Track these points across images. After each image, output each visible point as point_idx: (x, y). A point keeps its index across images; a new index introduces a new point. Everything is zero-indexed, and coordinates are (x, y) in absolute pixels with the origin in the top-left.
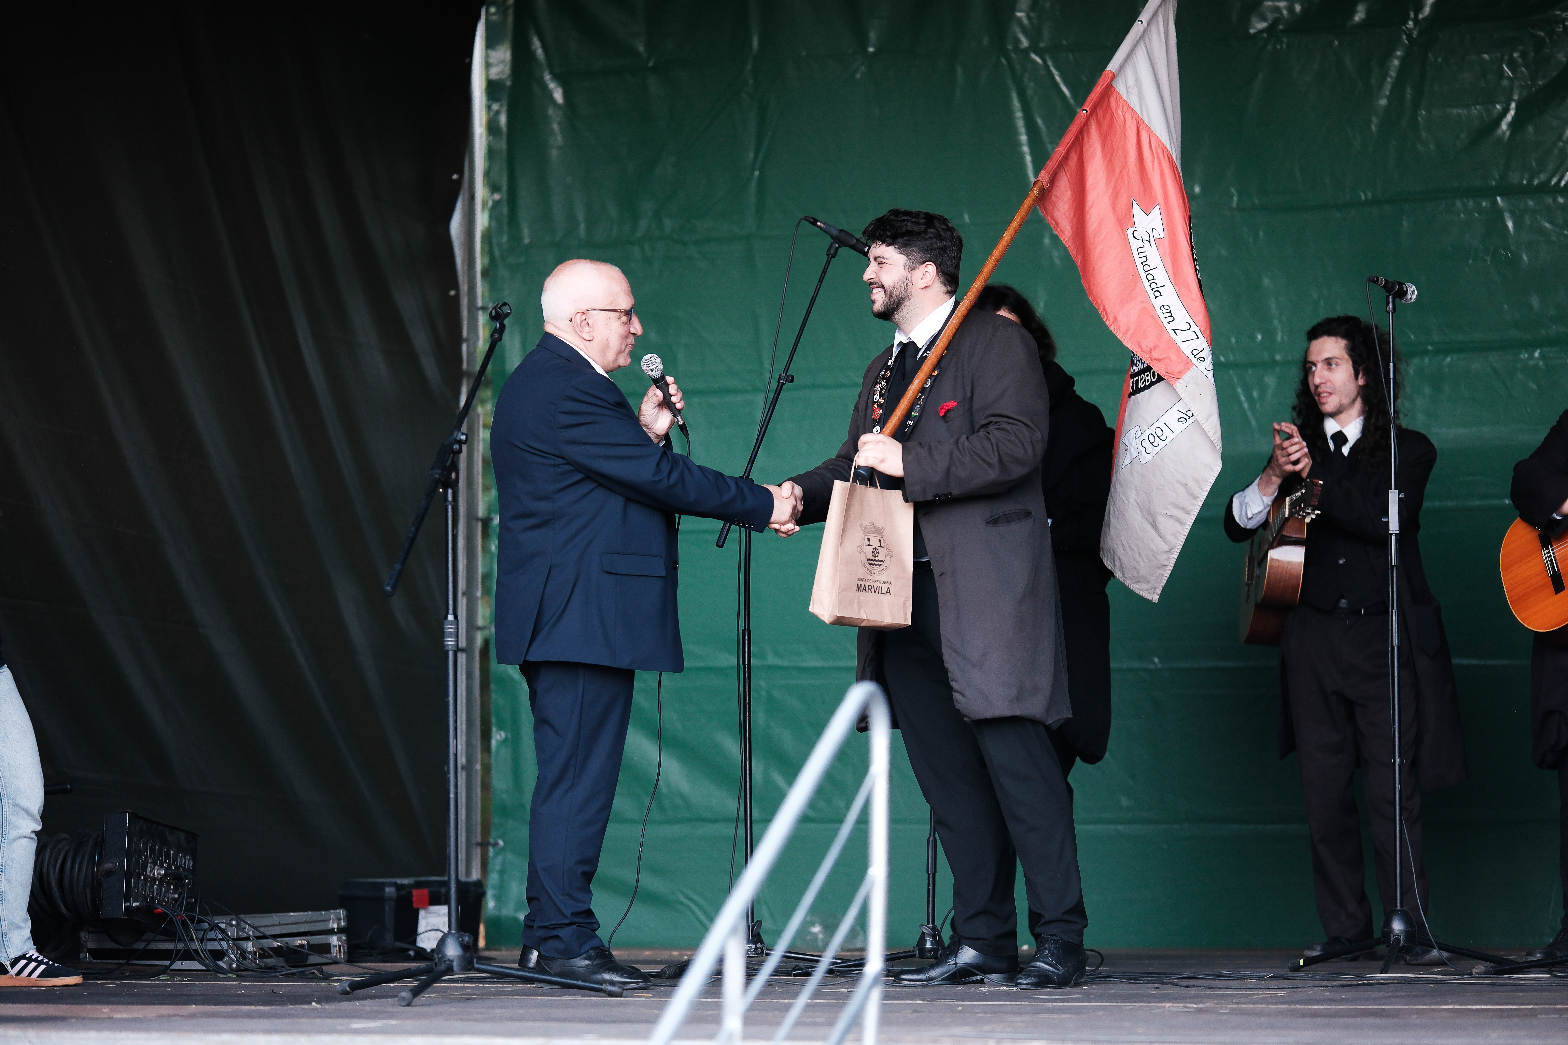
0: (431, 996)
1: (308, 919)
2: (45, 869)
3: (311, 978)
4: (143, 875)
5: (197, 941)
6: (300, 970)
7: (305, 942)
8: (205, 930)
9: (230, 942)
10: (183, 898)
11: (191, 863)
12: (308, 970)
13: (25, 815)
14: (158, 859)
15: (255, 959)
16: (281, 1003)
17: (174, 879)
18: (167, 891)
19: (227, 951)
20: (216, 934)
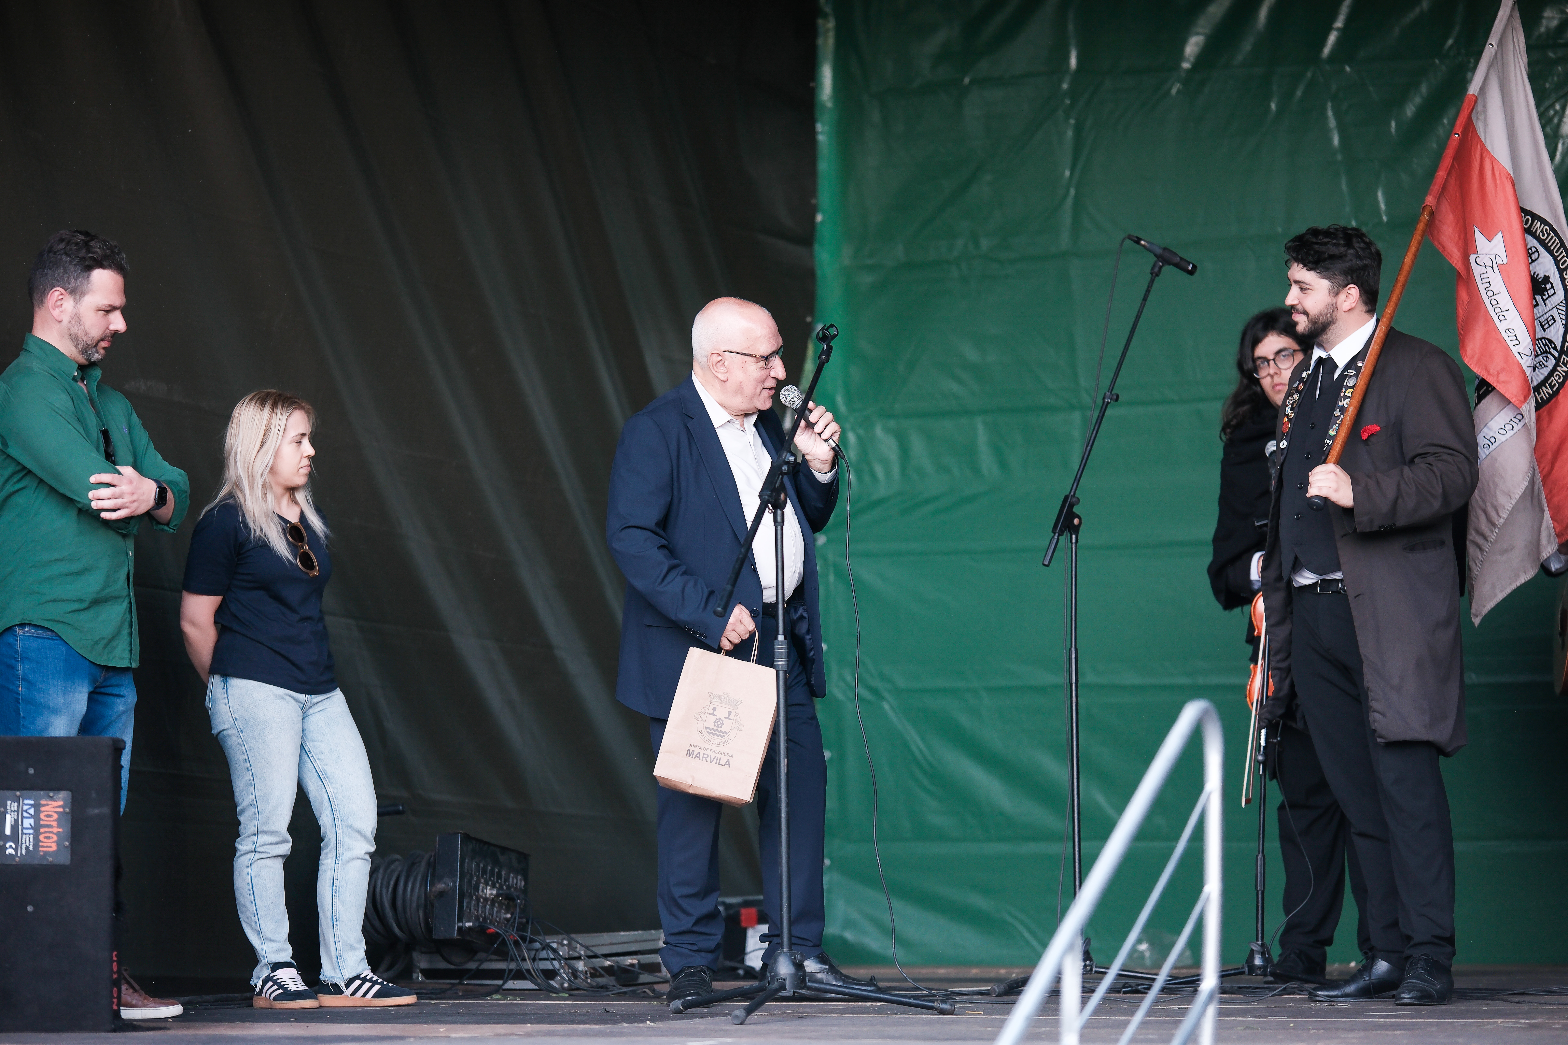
0: (764, 1014)
1: (639, 938)
2: (378, 890)
3: (643, 997)
4: (475, 895)
5: (529, 960)
6: (632, 988)
7: (636, 962)
8: (537, 950)
9: (562, 962)
10: (515, 918)
11: (523, 883)
12: (639, 990)
13: (359, 837)
14: (490, 879)
15: (587, 978)
16: (615, 1022)
17: (506, 900)
18: (499, 912)
19: (558, 970)
20: (548, 954)
